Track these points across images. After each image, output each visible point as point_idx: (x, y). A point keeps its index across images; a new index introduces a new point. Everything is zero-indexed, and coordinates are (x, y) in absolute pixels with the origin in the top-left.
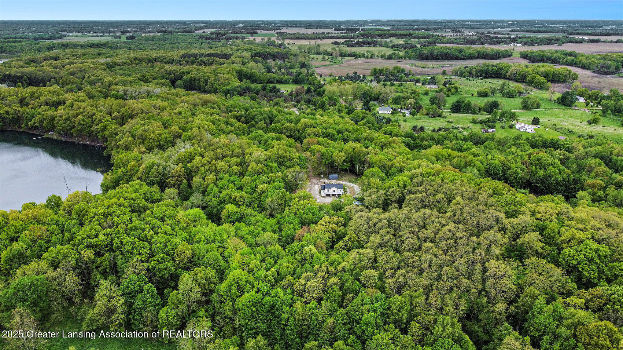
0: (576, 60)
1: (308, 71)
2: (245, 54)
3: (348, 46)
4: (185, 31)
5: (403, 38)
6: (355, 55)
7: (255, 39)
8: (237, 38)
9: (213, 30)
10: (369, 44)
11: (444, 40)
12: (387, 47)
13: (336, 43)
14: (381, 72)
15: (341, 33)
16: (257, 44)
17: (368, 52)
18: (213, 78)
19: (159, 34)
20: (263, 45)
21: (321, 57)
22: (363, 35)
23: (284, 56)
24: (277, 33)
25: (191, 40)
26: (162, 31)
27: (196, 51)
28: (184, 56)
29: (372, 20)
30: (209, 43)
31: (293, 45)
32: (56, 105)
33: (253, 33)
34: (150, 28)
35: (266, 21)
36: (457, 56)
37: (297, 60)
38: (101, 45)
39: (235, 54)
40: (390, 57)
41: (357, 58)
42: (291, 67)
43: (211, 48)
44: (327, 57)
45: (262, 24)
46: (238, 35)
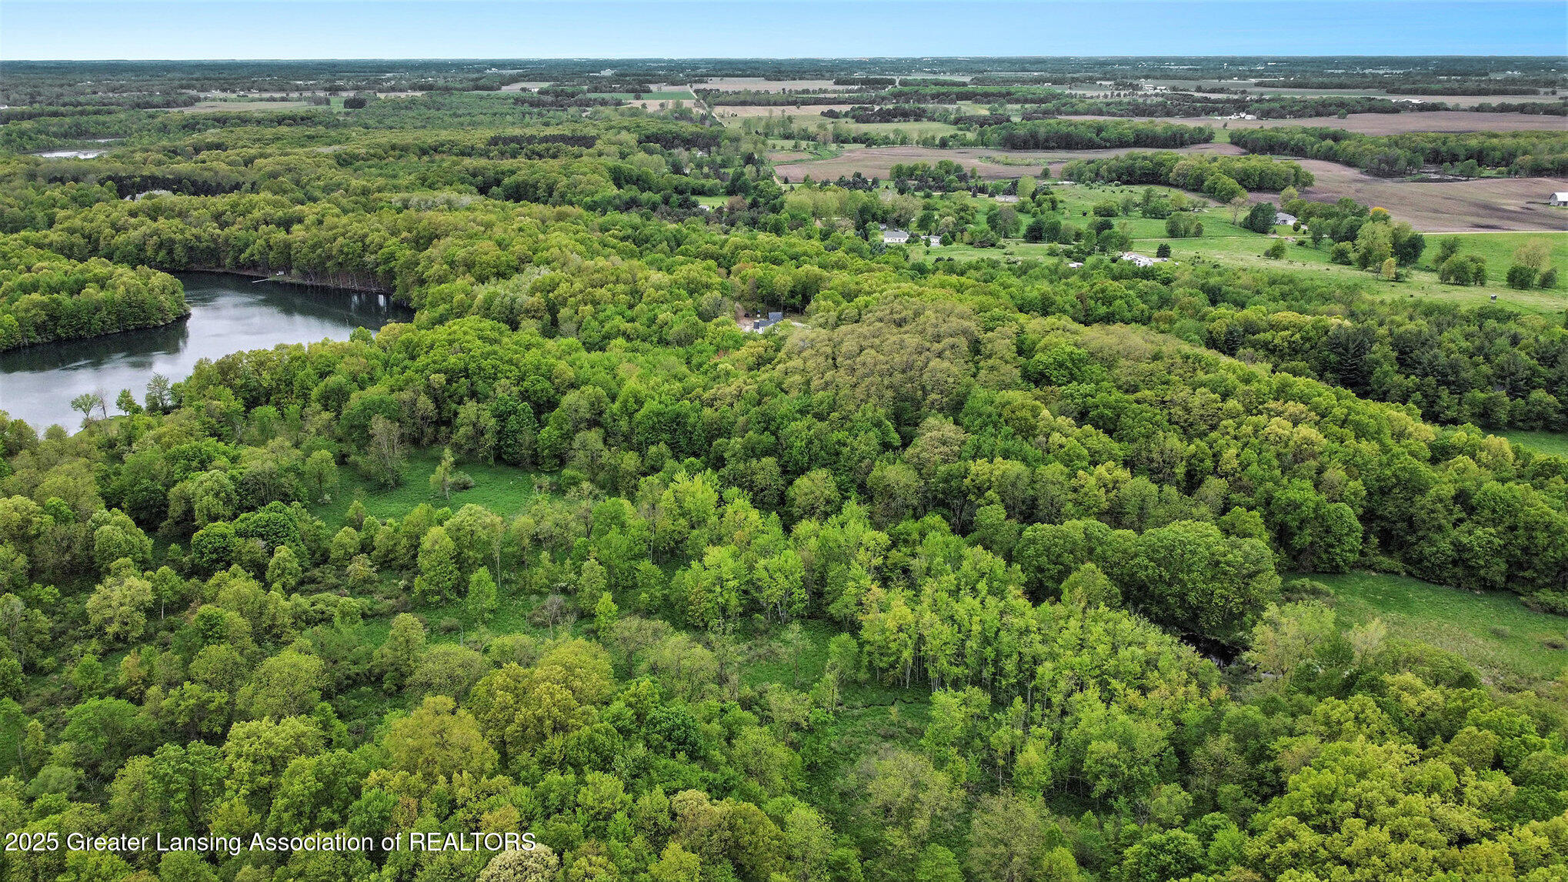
0: (1336, 147)
1: (758, 171)
2: (624, 136)
3: (857, 121)
4: (477, 88)
5: (989, 103)
6: (867, 141)
7: (644, 106)
8: (604, 103)
9: (545, 85)
10: (905, 115)
11: (1081, 107)
12: (945, 121)
13: (832, 114)
14: (911, 173)
15: (848, 92)
16: (651, 116)
17: (896, 132)
18: (563, 182)
19: (419, 94)
20: (665, 118)
21: (792, 143)
22: (897, 96)
23: (708, 142)
24: (696, 91)
25: (498, 108)
26: (421, 88)
27: (517, 132)
28: (494, 141)
29: (934, 59)
30: (540, 114)
31: (731, 119)
32: (286, 224)
33: (640, 91)
34: (389, 80)
35: (671, 61)
36: (1090, 140)
37: (737, 150)
38: (302, 119)
39: (605, 137)
40: (944, 144)
41: (869, 146)
42: (724, 165)
43: (547, 124)
44: (804, 144)
45: (662, 68)
46: (606, 96)
